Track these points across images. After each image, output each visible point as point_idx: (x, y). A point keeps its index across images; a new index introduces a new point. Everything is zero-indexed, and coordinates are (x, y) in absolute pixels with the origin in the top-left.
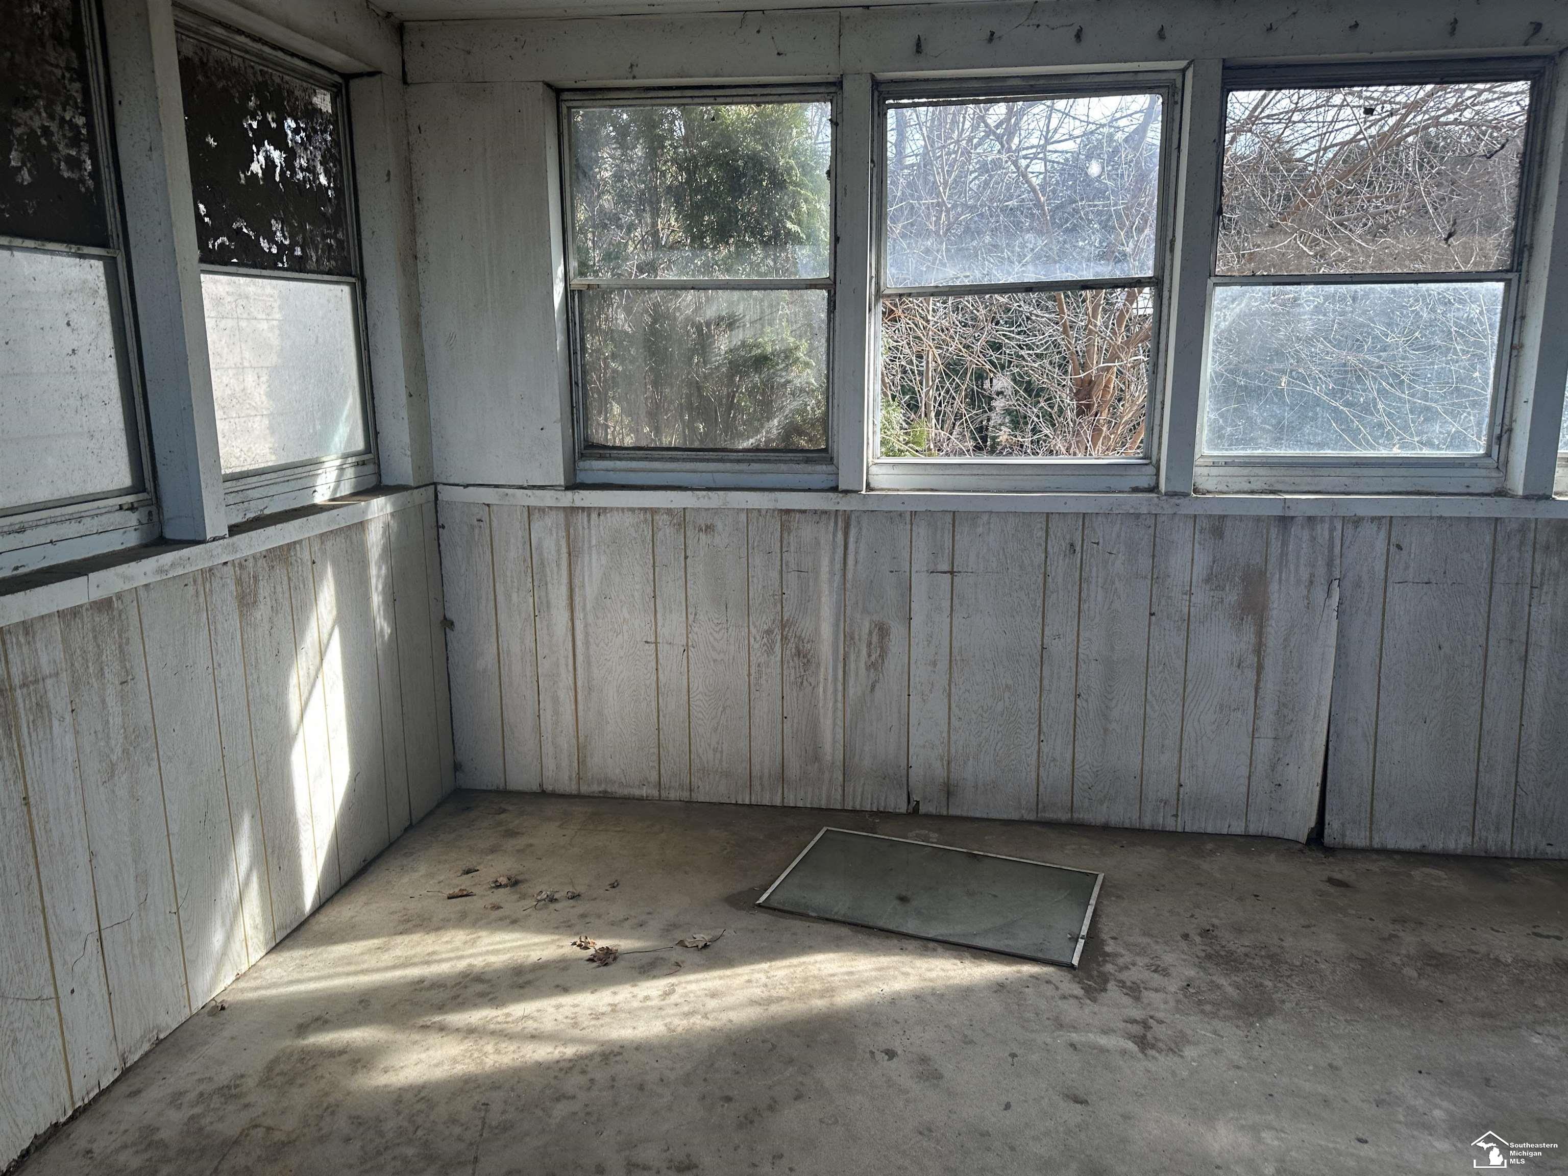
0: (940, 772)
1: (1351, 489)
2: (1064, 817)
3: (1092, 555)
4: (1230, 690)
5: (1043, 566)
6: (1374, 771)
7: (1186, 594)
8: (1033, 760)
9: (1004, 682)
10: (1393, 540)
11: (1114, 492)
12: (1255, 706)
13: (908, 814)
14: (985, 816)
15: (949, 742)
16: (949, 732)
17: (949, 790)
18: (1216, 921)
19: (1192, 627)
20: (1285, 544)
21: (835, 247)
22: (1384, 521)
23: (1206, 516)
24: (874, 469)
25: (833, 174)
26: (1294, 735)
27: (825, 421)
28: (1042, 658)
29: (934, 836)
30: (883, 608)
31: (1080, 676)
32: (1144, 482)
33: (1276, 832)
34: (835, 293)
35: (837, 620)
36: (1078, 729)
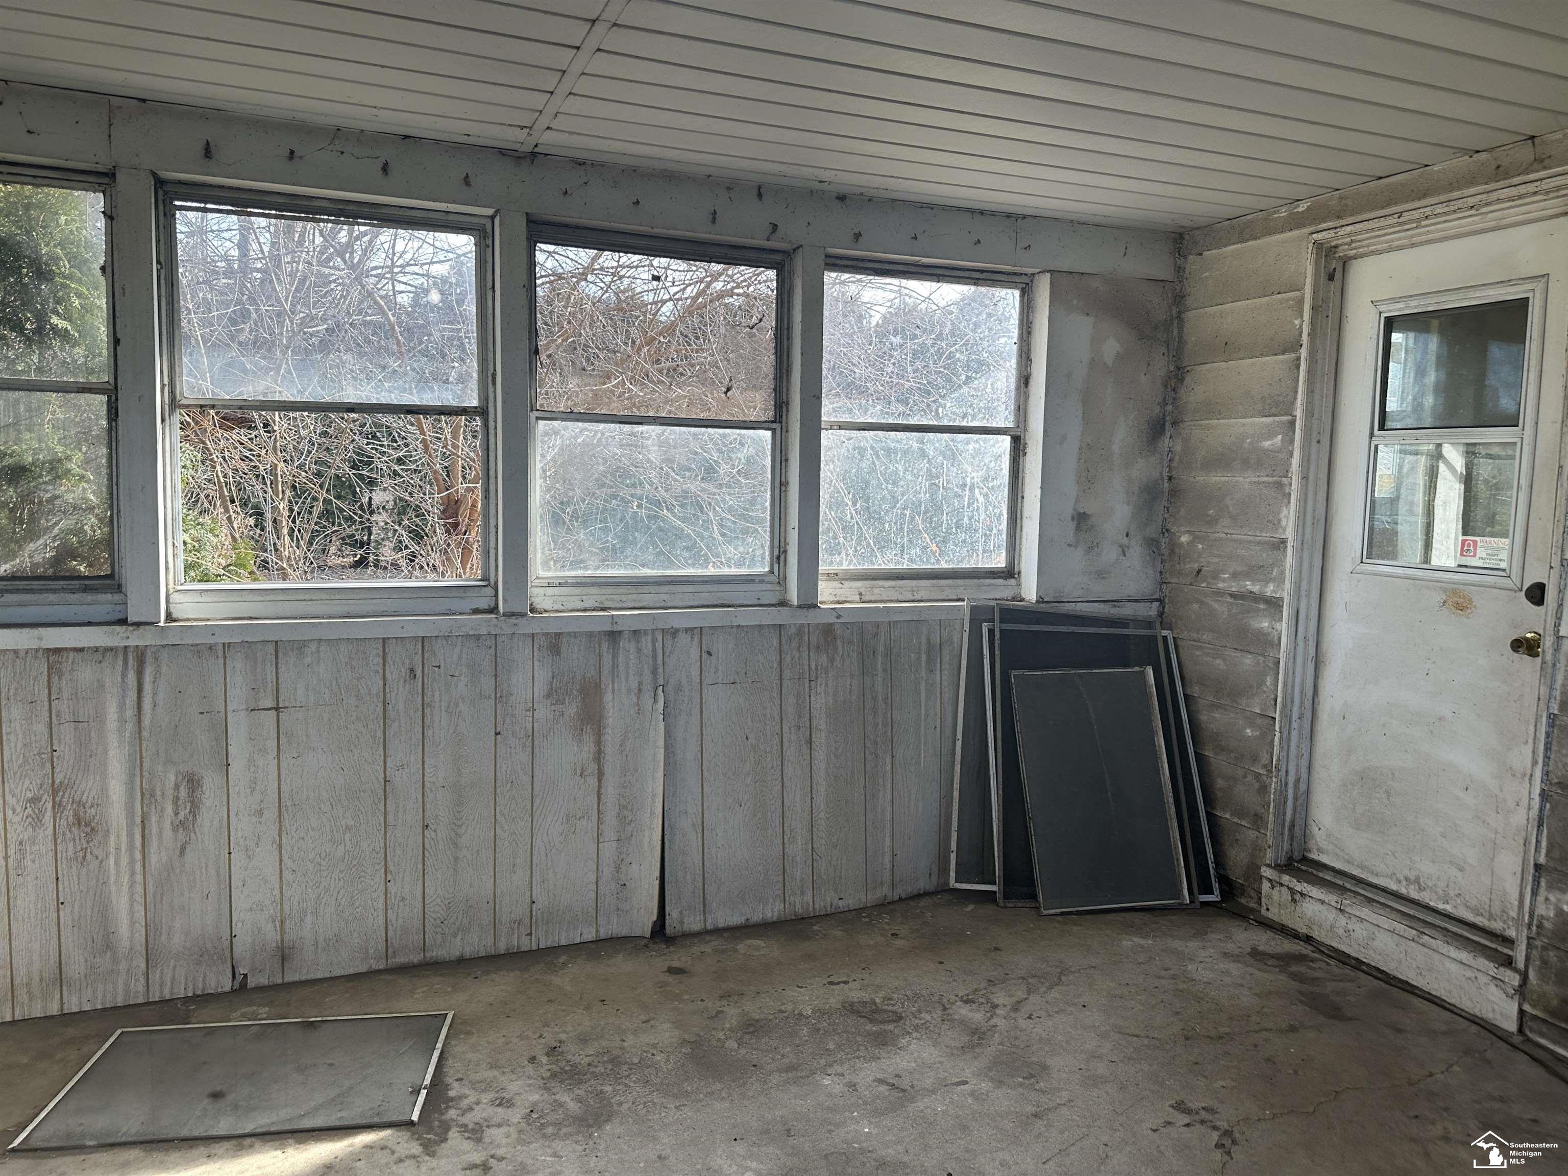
0: (272, 936)
1: (669, 604)
2: (416, 958)
3: (434, 679)
4: (575, 799)
5: (382, 694)
6: (703, 858)
7: (529, 710)
8: (380, 904)
9: (343, 823)
10: (704, 648)
11: (455, 614)
12: (599, 811)
13: (233, 991)
14: (327, 975)
15: (282, 899)
16: (281, 888)
17: (284, 955)
18: (563, 1036)
19: (536, 743)
20: (615, 656)
21: (115, 349)
22: (696, 631)
23: (543, 634)
24: (175, 597)
25: (109, 270)
26: (635, 834)
27: (109, 543)
28: (385, 791)
29: (264, 1010)
30: (192, 756)
31: (428, 806)
32: (484, 604)
33: (625, 932)
34: (117, 399)
35: (132, 776)
36: (427, 862)
